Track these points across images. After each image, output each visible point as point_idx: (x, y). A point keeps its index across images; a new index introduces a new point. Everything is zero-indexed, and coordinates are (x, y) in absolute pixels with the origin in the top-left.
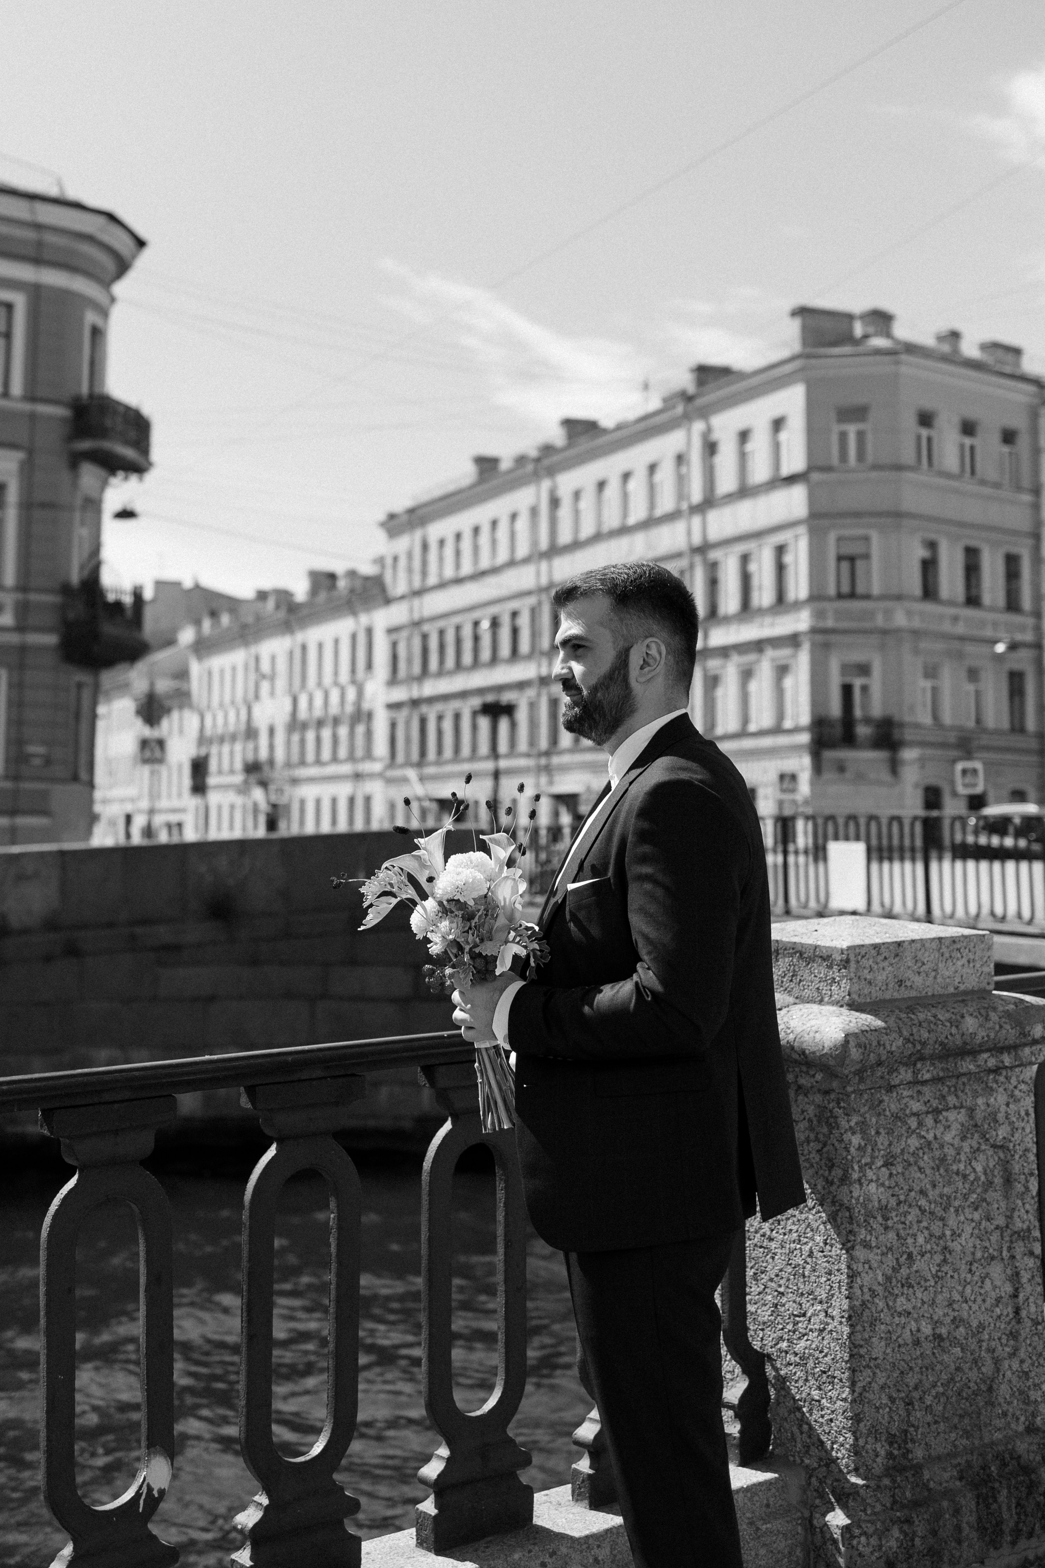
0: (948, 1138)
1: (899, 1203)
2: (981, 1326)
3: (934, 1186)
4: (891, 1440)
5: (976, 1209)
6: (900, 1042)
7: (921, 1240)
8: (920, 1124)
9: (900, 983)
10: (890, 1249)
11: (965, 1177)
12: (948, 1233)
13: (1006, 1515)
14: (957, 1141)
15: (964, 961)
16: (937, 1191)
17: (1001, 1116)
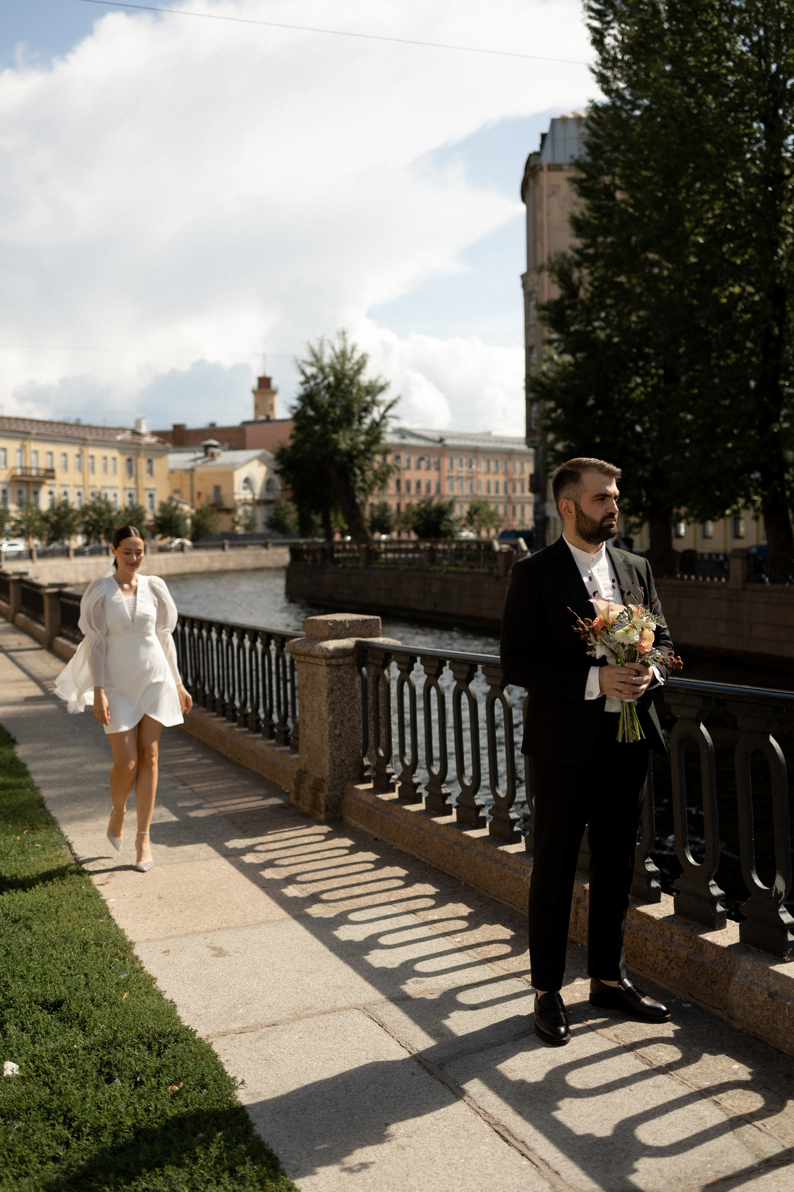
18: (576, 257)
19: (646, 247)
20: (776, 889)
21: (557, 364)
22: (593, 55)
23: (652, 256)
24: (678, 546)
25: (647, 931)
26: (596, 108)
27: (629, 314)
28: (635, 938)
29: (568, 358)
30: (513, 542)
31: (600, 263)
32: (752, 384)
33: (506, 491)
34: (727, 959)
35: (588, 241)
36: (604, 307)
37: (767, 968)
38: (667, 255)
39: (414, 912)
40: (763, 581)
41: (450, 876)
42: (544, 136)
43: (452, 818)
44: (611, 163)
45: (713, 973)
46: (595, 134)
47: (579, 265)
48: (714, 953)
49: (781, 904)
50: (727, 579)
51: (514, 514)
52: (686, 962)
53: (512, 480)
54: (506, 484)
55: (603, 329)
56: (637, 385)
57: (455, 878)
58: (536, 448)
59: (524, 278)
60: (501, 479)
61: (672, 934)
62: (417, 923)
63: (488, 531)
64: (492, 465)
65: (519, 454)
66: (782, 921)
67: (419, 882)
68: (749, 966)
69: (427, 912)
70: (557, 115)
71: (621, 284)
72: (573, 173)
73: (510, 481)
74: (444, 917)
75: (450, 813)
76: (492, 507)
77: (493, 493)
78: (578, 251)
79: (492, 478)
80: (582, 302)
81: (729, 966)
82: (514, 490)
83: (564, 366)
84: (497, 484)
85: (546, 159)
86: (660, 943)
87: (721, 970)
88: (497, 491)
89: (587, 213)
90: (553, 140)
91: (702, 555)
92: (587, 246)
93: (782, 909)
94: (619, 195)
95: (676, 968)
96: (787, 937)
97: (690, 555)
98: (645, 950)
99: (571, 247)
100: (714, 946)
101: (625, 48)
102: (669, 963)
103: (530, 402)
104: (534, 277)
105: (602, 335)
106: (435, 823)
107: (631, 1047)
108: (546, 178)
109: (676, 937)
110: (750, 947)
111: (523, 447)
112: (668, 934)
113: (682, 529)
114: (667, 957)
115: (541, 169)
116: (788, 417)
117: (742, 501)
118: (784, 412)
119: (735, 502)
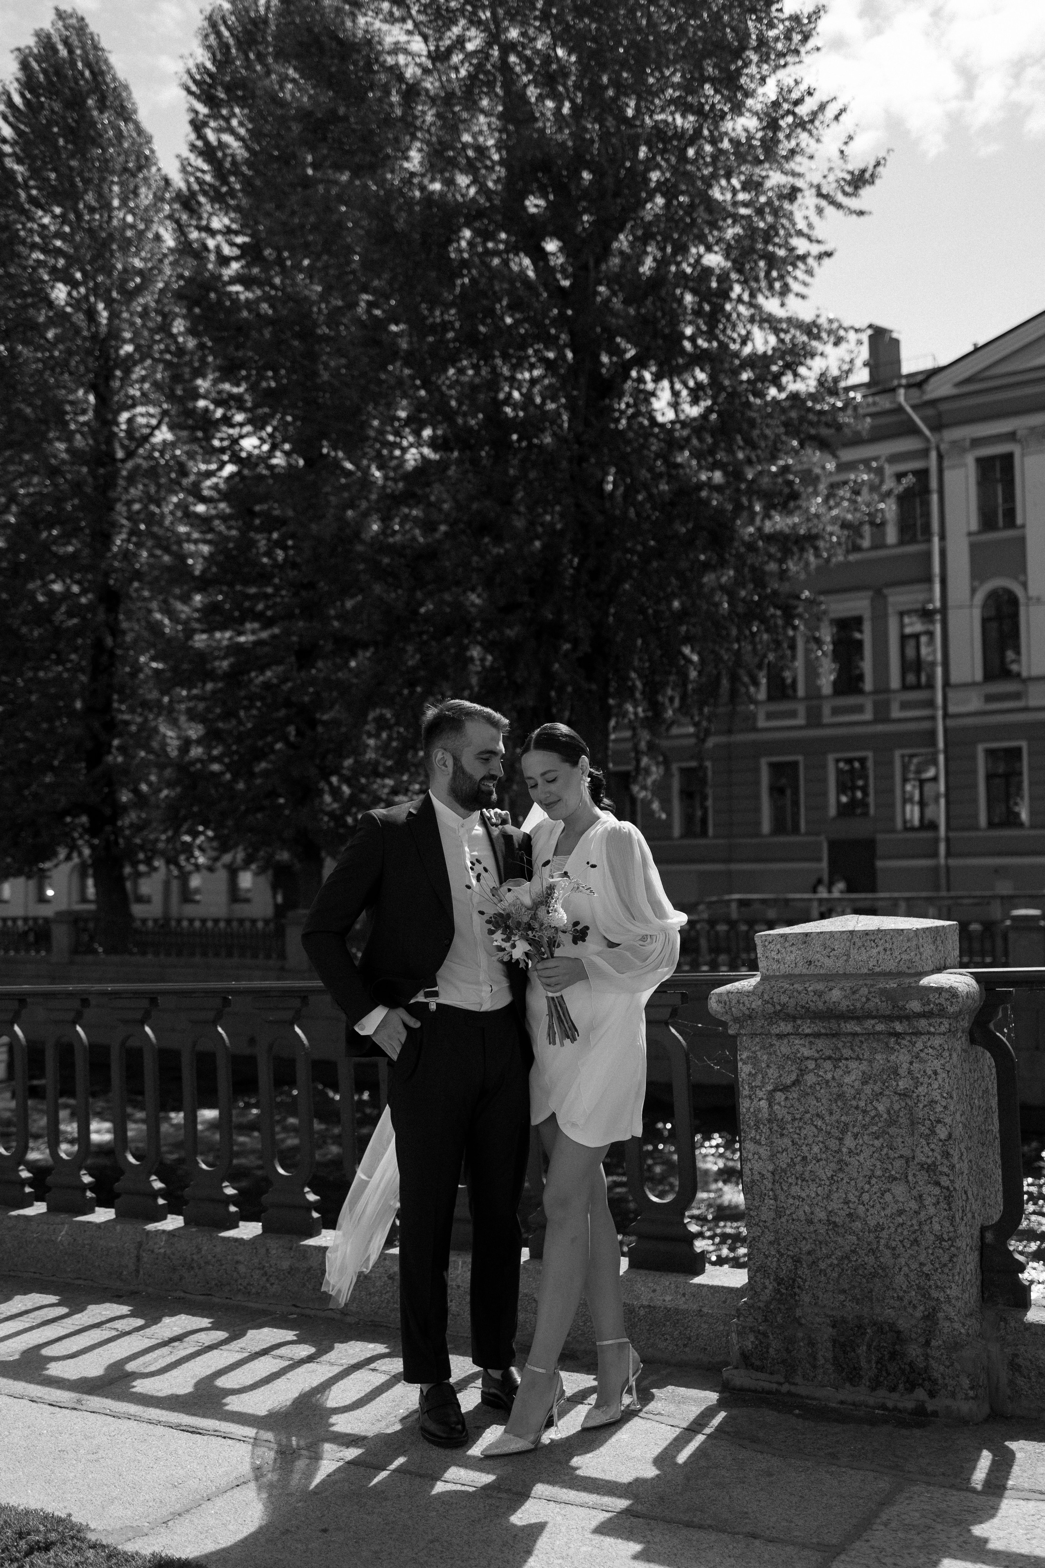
0: (847, 1080)
1: (794, 1119)
2: (879, 1228)
3: (831, 1114)
4: (779, 1281)
5: (877, 1138)
6: (760, 1002)
7: (816, 1149)
8: (818, 1066)
9: (810, 963)
10: (786, 1150)
11: (865, 1112)
12: (844, 1150)
13: (863, 1364)
14: (857, 1084)
15: (880, 948)
16: (834, 1118)
17: (903, 1071)
28: (222, 1265)
32: (78, 705)
40: (95, 952)
50: (49, 951)
86: (255, 1262)
98: (235, 1274)
107: (265, 1352)
109: (274, 1251)
112: (263, 1251)
114: (265, 1274)
116: (122, 749)
117: (62, 853)
118: (116, 742)
119: (55, 854)
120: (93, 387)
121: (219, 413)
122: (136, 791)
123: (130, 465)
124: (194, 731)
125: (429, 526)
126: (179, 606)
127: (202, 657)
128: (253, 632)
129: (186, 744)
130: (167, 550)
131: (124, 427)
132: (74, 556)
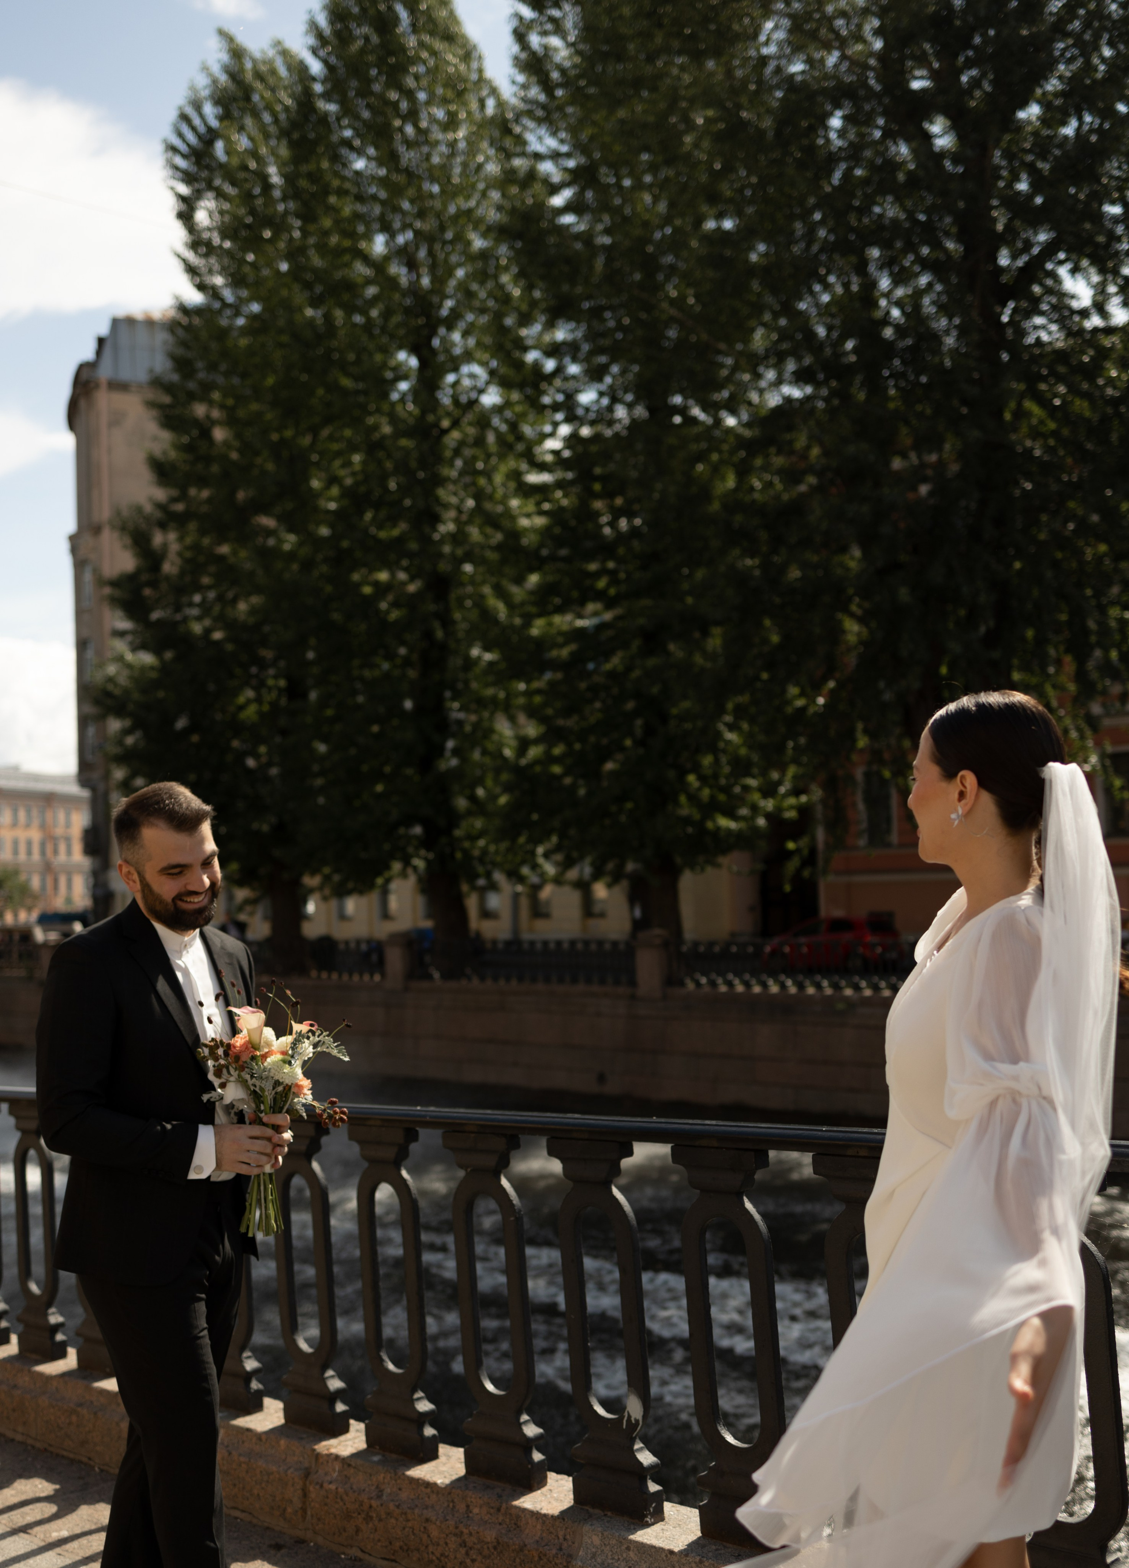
18: (158, 514)
19: (262, 508)
20: (629, 1417)
21: (129, 666)
22: (178, 234)
23: (267, 521)
24: (311, 930)
25: (427, 1507)
26: (183, 308)
27: (234, 601)
28: (408, 1520)
29: (147, 658)
30: (65, 928)
31: (192, 526)
32: (408, 704)
33: (43, 852)
34: (561, 1534)
35: (174, 493)
36: (199, 588)
37: (626, 1539)
38: (290, 522)
39: (25, 1529)
40: (430, 977)
41: (72, 1461)
42: (101, 341)
43: (70, 1361)
44: (207, 388)
45: (540, 1558)
46: (184, 344)
47: (163, 526)
48: (539, 1527)
49: (635, 1438)
50: (383, 975)
51: (56, 887)
52: (495, 1548)
53: (54, 840)
54: (43, 845)
55: (199, 619)
56: (249, 702)
57: (81, 1462)
58: (93, 789)
59: (75, 541)
60: (35, 835)
61: (468, 1506)
62: (35, 1547)
63: (16, 915)
64: (22, 815)
65: (66, 800)
66: (641, 1464)
67: (21, 1476)
68: (596, 1540)
69: (46, 1527)
70: (121, 313)
71: (222, 558)
72: (150, 395)
73: (50, 840)
74: (78, 1531)
75: (63, 1355)
76: (23, 877)
77: (22, 856)
78: (160, 506)
79: (22, 835)
80: (167, 578)
81: (565, 1545)
82: (56, 852)
83: (143, 669)
84: (29, 843)
85: (105, 373)
86: (451, 1523)
87: (554, 1551)
88: (29, 853)
89: (173, 454)
90: (116, 349)
91: (347, 943)
92: (174, 500)
93: (638, 1445)
94: (219, 434)
95: (479, 1558)
96: (647, 1487)
97: (327, 944)
98: (425, 1537)
99: (150, 499)
100: (536, 1515)
101: (225, 232)
102: (467, 1554)
103: (83, 722)
104: (88, 540)
105: (197, 628)
106: (41, 1375)
108: (104, 400)
109: (476, 1510)
110: (591, 1510)
111: (74, 789)
112: (462, 1507)
113: (311, 907)
114: (464, 1544)
115: (97, 386)
116: (456, 752)
117: (397, 866)
118: (450, 744)
119: (388, 867)
120: (414, 350)
121: (550, 365)
122: (473, 798)
123: (456, 435)
124: (532, 730)
125: (792, 476)
126: (514, 590)
127: (541, 644)
128: (596, 614)
129: (524, 744)
130: (496, 526)
131: (449, 391)
132: (400, 541)
